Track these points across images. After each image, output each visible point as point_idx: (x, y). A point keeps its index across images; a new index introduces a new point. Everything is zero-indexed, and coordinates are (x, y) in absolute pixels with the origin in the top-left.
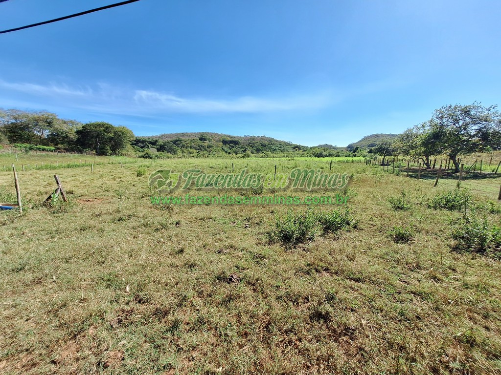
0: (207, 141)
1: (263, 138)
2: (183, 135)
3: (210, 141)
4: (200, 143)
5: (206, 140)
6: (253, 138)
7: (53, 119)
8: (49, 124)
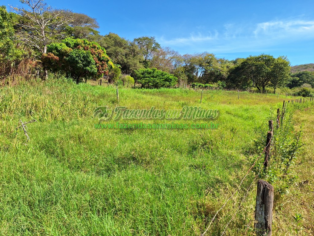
7: (212, 59)
8: (208, 63)
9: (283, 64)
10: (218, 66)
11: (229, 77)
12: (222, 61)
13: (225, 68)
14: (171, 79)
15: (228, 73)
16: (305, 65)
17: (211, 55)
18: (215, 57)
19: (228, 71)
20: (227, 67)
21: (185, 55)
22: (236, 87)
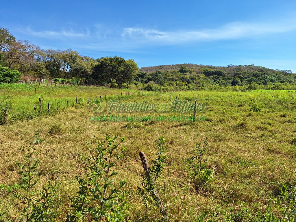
0: (188, 73)
1: (252, 67)
2: (161, 67)
3: (191, 73)
4: (182, 75)
5: (186, 72)
6: (239, 68)
7: (76, 56)
8: (73, 60)
9: (131, 65)
10: (83, 63)
11: (93, 73)
12: (87, 59)
13: (89, 66)
14: (14, 75)
15: (92, 70)
16: (161, 66)
17: (75, 53)
18: (79, 54)
19: (92, 69)
20: (92, 65)
21: (49, 50)
22: (98, 83)
